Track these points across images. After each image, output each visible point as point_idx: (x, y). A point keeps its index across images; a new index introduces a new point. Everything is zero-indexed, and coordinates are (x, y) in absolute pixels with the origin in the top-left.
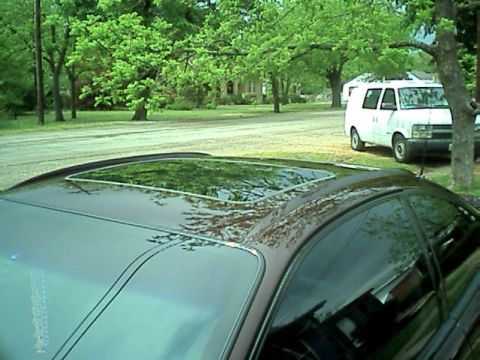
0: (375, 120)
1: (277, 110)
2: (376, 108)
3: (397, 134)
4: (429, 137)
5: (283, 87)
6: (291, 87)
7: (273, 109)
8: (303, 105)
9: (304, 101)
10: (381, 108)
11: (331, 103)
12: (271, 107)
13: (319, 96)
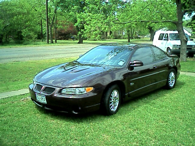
0: (162, 43)
1: (129, 41)
2: (162, 40)
3: (168, 48)
4: (178, 49)
5: (131, 32)
6: (134, 33)
7: (127, 41)
8: (139, 39)
9: (140, 38)
10: (164, 40)
11: (150, 39)
12: (127, 40)
13: (146, 36)
